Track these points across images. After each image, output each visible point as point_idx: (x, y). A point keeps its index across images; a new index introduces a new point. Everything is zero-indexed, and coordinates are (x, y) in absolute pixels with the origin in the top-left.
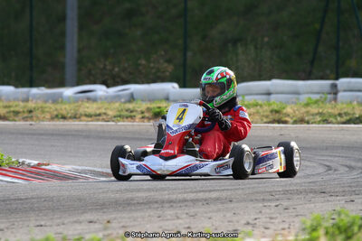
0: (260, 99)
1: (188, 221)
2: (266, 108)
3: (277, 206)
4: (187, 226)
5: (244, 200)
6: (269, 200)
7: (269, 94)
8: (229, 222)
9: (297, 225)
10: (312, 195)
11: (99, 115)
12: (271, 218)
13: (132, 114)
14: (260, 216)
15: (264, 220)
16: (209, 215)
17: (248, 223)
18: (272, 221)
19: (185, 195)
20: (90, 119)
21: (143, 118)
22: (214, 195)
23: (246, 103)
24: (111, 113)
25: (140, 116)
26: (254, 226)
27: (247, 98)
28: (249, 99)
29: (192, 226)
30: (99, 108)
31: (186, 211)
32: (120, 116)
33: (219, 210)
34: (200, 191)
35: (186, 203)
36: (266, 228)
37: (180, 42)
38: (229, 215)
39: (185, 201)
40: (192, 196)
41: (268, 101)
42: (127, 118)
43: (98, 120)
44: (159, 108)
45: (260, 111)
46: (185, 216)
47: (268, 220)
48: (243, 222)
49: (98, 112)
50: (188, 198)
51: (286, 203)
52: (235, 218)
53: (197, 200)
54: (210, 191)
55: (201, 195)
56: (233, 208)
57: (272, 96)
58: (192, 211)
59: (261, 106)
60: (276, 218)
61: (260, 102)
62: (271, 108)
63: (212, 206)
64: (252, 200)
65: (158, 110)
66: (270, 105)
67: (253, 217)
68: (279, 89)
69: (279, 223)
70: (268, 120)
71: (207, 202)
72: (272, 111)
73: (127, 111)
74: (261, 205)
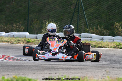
11: (9, 41)
13: (20, 41)
20: (6, 42)
21: (23, 43)
24: (13, 41)
25: (22, 42)
30: (8, 39)
32: (16, 42)
42: (18, 43)
43: (9, 43)
44: (29, 40)
49: (8, 40)
65: (28, 40)
73: (18, 40)
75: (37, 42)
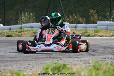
0: (29, 29)
1: (4, 67)
2: (31, 32)
3: (34, 62)
4: (4, 69)
5: (24, 60)
6: (32, 60)
7: (32, 27)
8: (18, 67)
9: (41, 68)
10: (46, 59)
12: (33, 66)
14: (29, 65)
15: (30, 67)
16: (12, 65)
17: (25, 68)
18: (33, 67)
19: (4, 59)
22: (13, 59)
23: (25, 30)
26: (27, 69)
27: (25, 29)
28: (26, 29)
29: (6, 69)
31: (4, 64)
33: (15, 64)
34: (9, 58)
35: (4, 62)
36: (31, 69)
37: (3, 12)
38: (18, 65)
39: (3, 61)
40: (6, 59)
41: (32, 29)
45: (29, 32)
46: (3, 66)
47: (32, 67)
48: (23, 67)
50: (5, 60)
51: (37, 61)
52: (20, 66)
53: (8, 60)
54: (12, 58)
55: (9, 59)
56: (20, 63)
57: (33, 28)
58: (6, 64)
59: (30, 31)
60: (34, 66)
61: (29, 30)
62: (33, 32)
63: (12, 62)
64: (26, 61)
66: (33, 31)
67: (26, 66)
68: (36, 26)
69: (35, 68)
70: (32, 36)
71: (11, 61)
72: (33, 33)
74: (29, 62)
75: (5, 34)
